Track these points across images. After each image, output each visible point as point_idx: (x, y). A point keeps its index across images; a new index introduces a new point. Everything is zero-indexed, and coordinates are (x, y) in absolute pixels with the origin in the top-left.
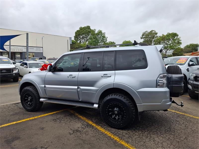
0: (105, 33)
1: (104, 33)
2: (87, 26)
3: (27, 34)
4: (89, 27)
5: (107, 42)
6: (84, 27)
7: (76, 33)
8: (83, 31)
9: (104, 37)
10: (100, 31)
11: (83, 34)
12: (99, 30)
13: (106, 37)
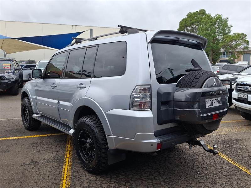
0: (228, 18)
1: (225, 19)
2: (201, 10)
3: (91, 30)
4: (204, 11)
5: (230, 34)
6: (195, 12)
7: (181, 23)
8: (193, 18)
9: (226, 25)
10: (219, 16)
11: (193, 23)
12: (216, 15)
13: (229, 25)
